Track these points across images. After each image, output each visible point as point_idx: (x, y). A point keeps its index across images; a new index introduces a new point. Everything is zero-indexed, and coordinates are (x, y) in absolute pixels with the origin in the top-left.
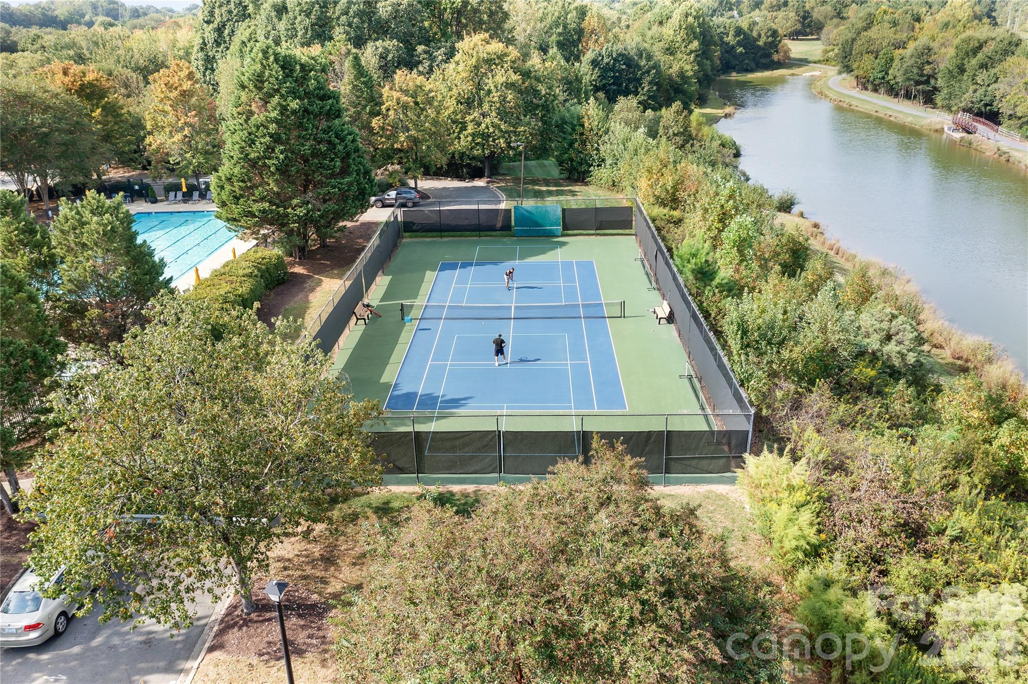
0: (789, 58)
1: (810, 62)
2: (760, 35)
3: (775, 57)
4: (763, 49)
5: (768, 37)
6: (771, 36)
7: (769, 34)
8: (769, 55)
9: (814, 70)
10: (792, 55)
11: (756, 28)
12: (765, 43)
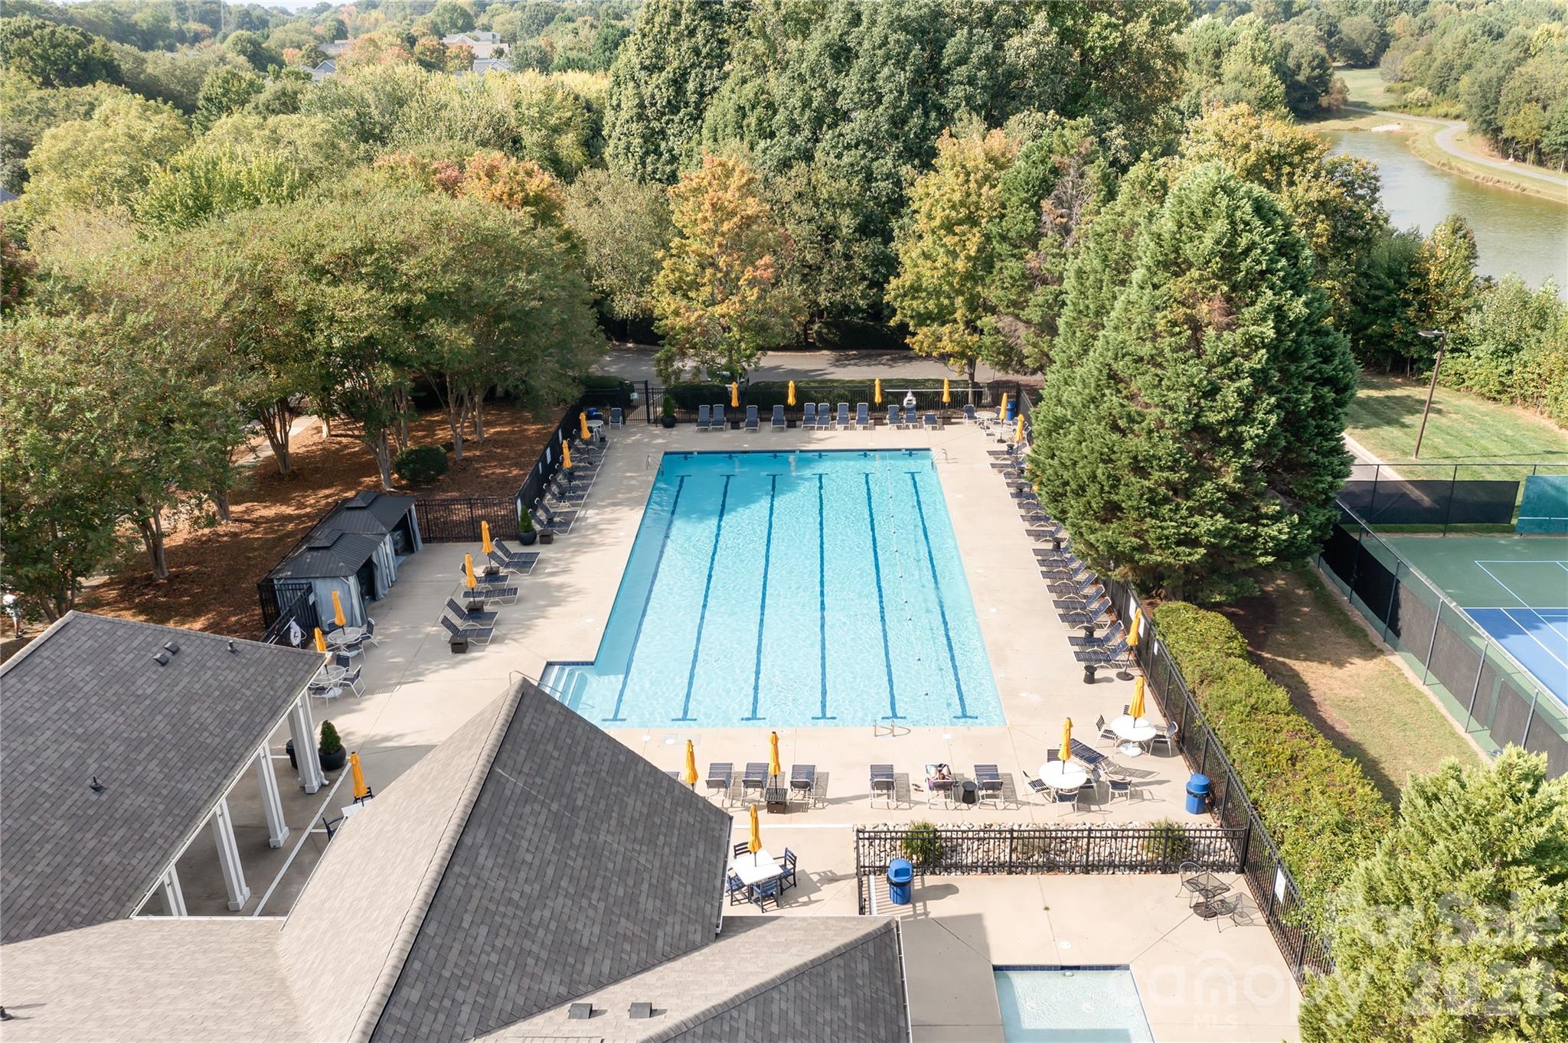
0: (1345, 102)
1: (1373, 108)
2: (1299, 66)
3: (1324, 101)
4: (1305, 87)
5: (1313, 69)
6: (1319, 66)
7: (1315, 63)
8: (1314, 97)
9: (1388, 122)
10: (1351, 98)
11: (1293, 53)
12: (1308, 79)
